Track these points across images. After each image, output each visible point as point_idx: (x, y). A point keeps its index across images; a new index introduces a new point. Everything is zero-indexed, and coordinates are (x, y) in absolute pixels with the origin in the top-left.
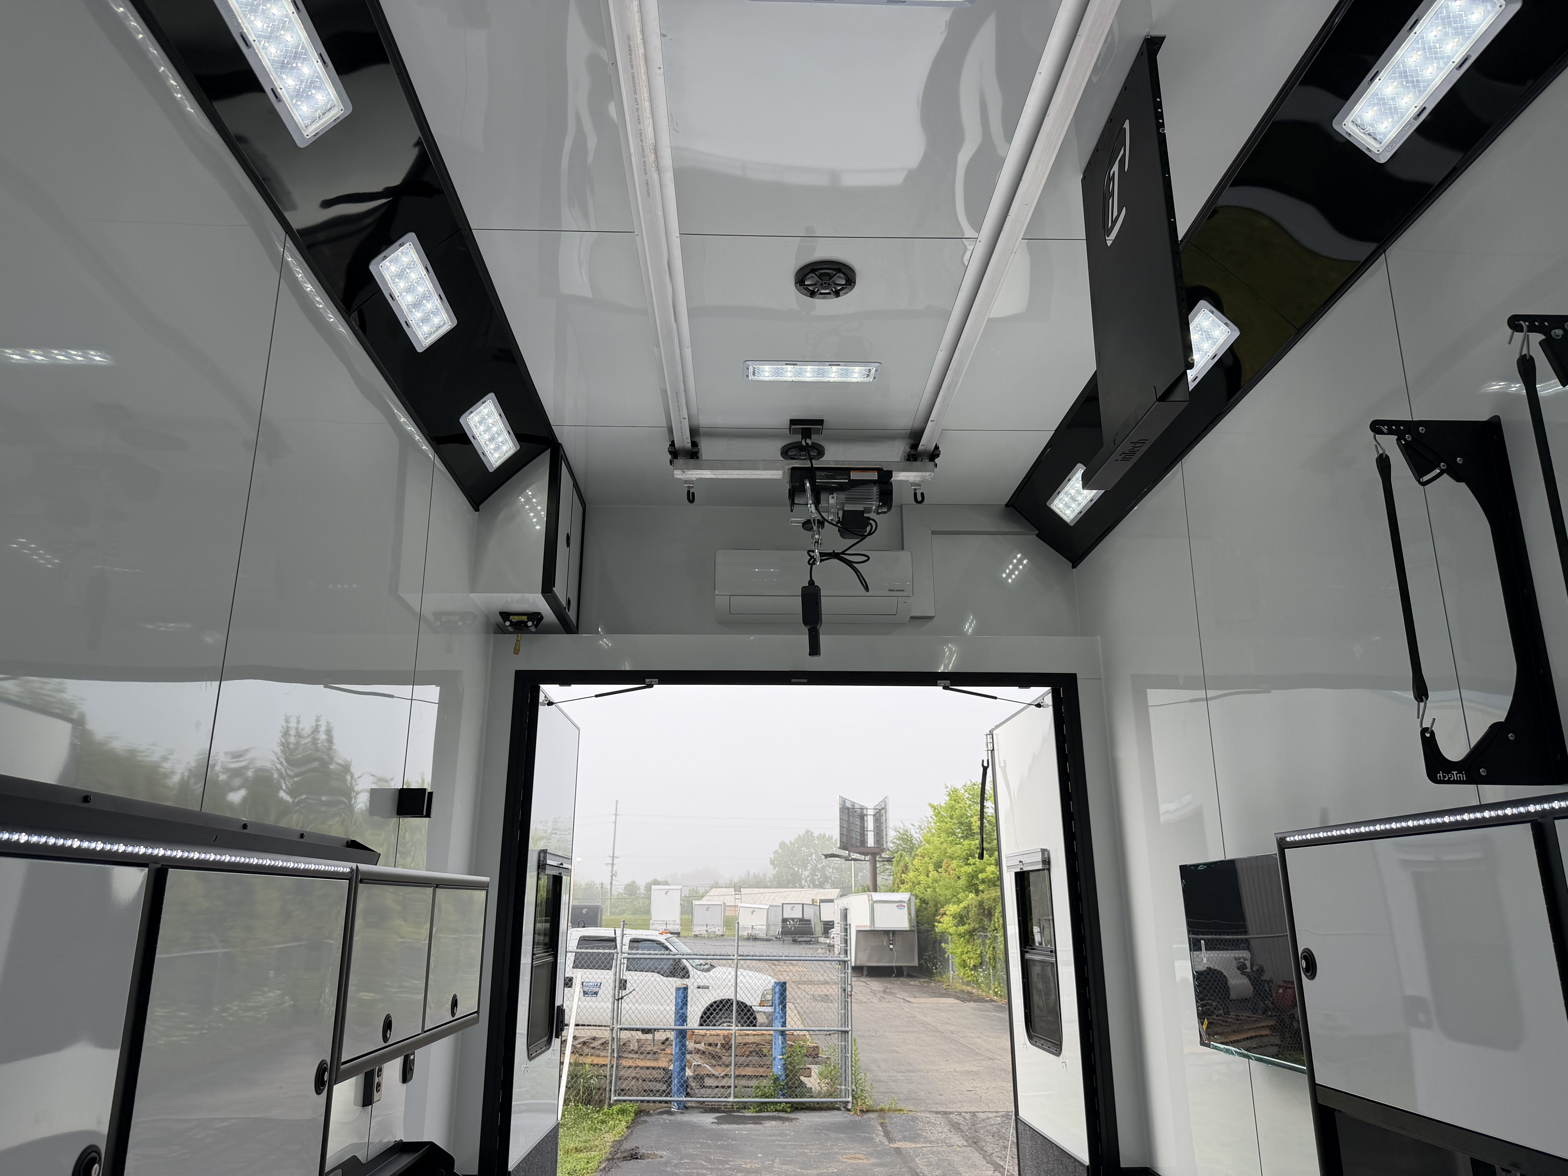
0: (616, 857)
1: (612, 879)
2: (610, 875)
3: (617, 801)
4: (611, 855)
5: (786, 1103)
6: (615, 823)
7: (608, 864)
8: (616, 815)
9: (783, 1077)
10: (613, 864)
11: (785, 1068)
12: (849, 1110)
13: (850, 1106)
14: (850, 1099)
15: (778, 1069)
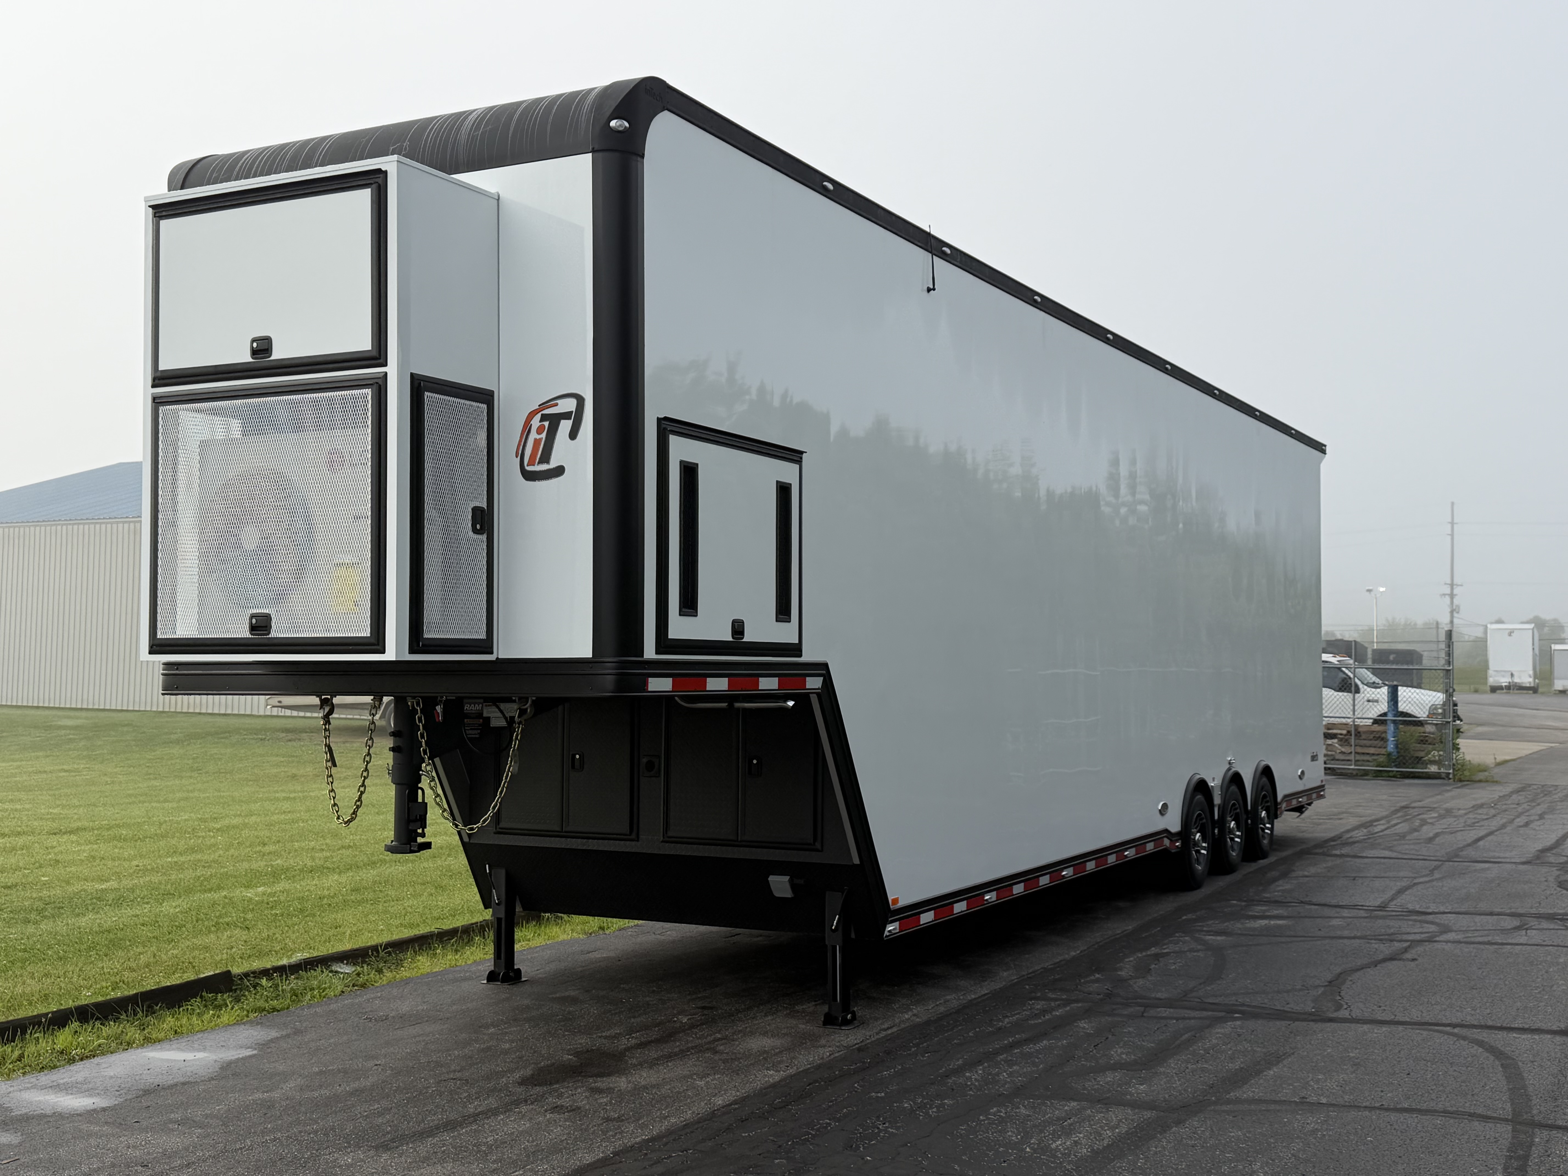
0: (1458, 585)
1: (1452, 617)
2: (1449, 610)
3: (1453, 504)
4: (1449, 581)
5: (1397, 771)
6: (1452, 535)
7: (1444, 595)
8: (1452, 523)
9: (1395, 753)
10: (1452, 596)
11: (1397, 746)
12: (1450, 779)
13: (1451, 776)
14: (1451, 771)
15: (1391, 747)
